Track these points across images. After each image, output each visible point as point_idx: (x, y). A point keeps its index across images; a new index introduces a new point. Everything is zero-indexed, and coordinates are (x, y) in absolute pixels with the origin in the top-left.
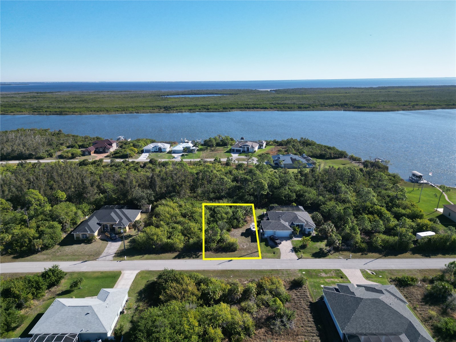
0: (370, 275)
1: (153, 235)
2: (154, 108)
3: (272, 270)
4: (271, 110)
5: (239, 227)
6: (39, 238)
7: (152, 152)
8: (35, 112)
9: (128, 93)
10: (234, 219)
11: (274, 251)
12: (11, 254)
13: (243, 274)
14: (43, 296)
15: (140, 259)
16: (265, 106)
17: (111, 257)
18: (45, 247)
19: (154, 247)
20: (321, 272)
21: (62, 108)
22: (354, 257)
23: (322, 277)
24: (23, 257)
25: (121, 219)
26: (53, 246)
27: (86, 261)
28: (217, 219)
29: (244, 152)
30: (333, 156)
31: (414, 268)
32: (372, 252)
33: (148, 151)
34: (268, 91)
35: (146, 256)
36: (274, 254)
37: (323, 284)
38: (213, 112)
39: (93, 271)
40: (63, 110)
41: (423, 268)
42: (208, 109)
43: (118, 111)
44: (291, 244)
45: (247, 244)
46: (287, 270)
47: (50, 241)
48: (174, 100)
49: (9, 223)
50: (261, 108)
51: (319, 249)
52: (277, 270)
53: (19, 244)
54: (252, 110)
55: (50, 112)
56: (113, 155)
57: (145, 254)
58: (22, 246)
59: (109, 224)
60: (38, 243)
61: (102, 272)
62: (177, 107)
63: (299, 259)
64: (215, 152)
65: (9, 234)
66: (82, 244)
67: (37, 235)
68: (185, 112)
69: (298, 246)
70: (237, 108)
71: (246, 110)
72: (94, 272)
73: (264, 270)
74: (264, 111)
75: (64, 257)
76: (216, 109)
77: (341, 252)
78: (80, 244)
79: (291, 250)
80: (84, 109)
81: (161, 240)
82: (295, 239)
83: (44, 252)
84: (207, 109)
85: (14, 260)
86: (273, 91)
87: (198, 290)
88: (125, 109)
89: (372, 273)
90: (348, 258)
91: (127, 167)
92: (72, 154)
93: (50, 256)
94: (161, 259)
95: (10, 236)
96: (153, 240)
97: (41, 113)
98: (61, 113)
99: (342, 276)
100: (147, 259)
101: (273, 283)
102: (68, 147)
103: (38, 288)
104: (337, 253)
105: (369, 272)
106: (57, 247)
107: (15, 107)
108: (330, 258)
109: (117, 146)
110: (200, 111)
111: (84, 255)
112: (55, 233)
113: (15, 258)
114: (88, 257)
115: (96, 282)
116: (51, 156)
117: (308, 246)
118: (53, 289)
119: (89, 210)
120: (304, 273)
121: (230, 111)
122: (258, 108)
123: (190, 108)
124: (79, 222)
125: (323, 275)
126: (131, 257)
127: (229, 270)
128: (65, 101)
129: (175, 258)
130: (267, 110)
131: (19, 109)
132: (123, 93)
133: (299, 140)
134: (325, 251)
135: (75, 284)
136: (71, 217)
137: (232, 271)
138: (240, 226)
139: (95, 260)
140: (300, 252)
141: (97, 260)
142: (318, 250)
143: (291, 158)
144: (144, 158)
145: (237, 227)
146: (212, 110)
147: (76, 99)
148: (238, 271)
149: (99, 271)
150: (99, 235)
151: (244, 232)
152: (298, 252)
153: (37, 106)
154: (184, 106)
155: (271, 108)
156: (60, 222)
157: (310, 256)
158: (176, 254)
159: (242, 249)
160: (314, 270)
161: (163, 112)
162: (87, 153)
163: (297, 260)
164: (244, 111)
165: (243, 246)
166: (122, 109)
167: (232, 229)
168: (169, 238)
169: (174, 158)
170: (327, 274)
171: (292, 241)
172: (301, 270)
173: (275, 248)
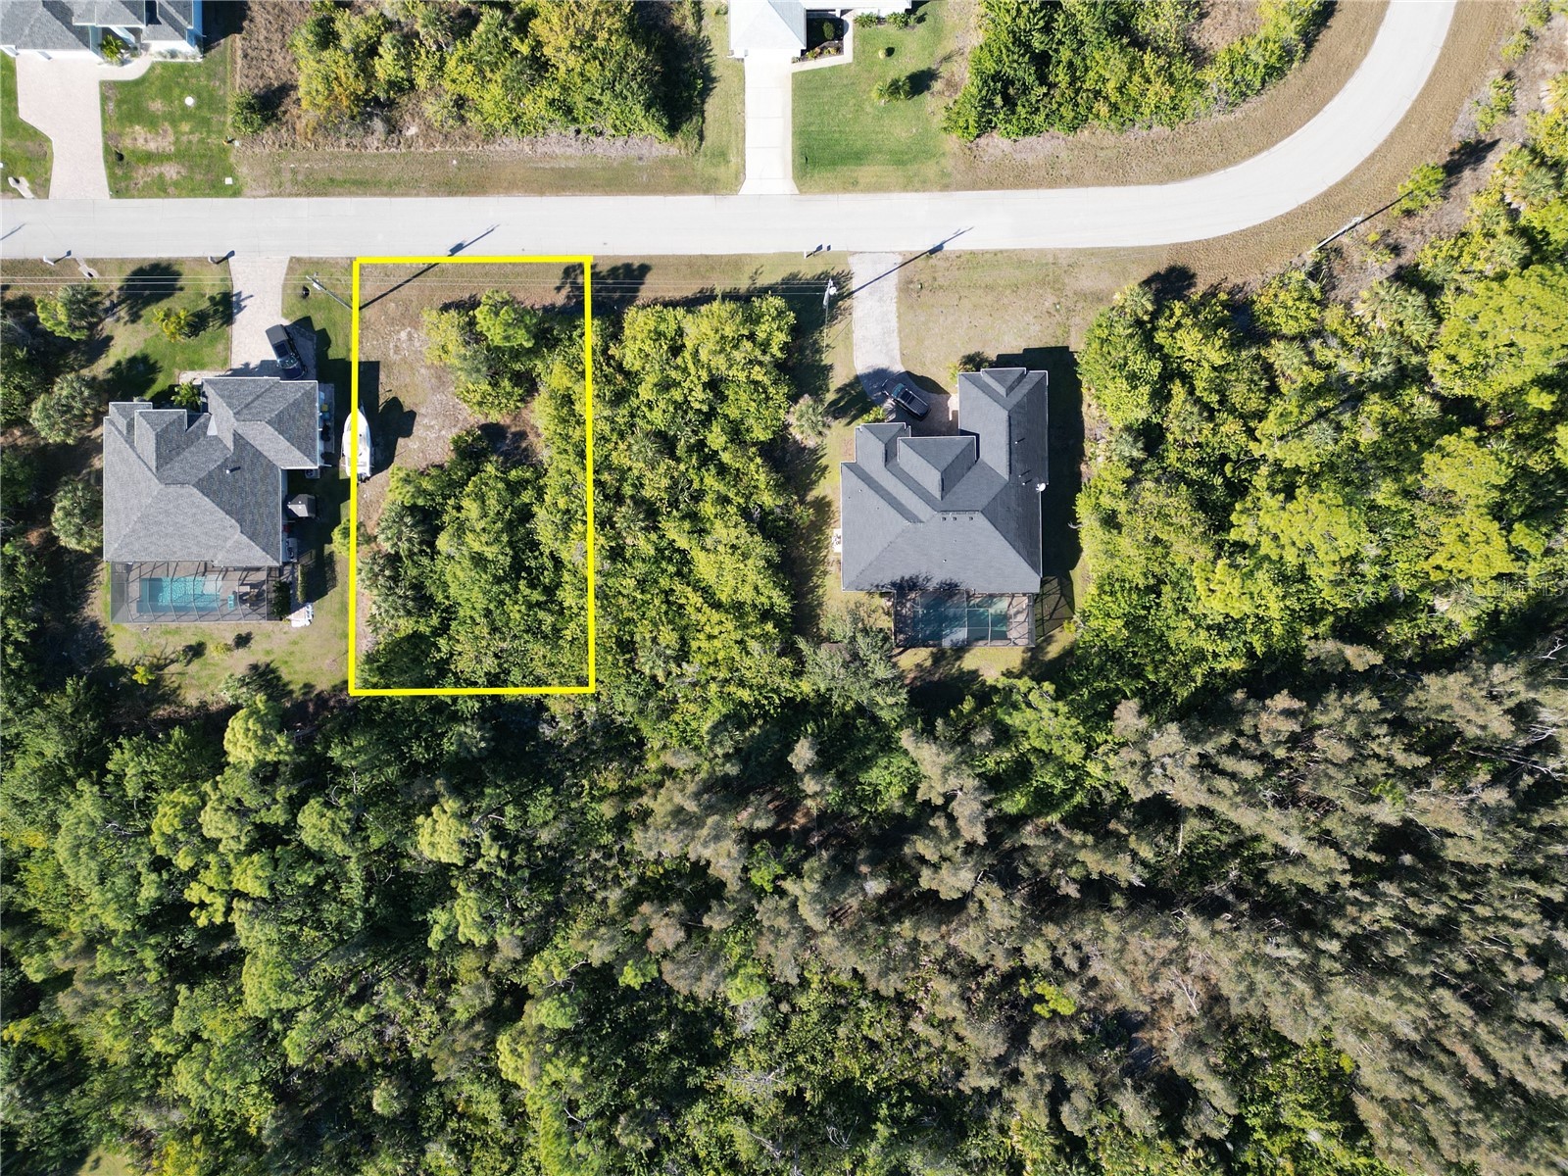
0: (26, 172)
3: (326, 195)
11: (304, 303)
13: (418, 175)
20: (176, 184)
23: (178, 155)
27: (933, 251)
36: (306, 289)
37: (186, 114)
39: (886, 195)
44: (235, 343)
46: (280, 192)
51: (140, 317)
52: (309, 195)
61: (852, 186)
63: (226, 258)
69: (214, 325)
72: (878, 187)
73: (351, 194)
79: (241, 309)
89: (17, 181)
99: (116, 159)
105: (24, 186)
108: (122, 262)
114: (941, 281)
120: (229, 181)
126: (794, 276)
127: (463, 194)
129: (644, 269)
134: (122, 313)
137: (450, 187)
140: (212, 299)
141: (900, 260)
148: (435, 190)
149: (869, 197)
151: (401, 441)
152: (218, 298)
157: (184, 269)
159: (414, 324)
160: (193, 193)
163: (232, 254)
165: (410, 337)
170: (161, 176)
171: (226, 361)
172: (236, 192)
173: (299, 315)
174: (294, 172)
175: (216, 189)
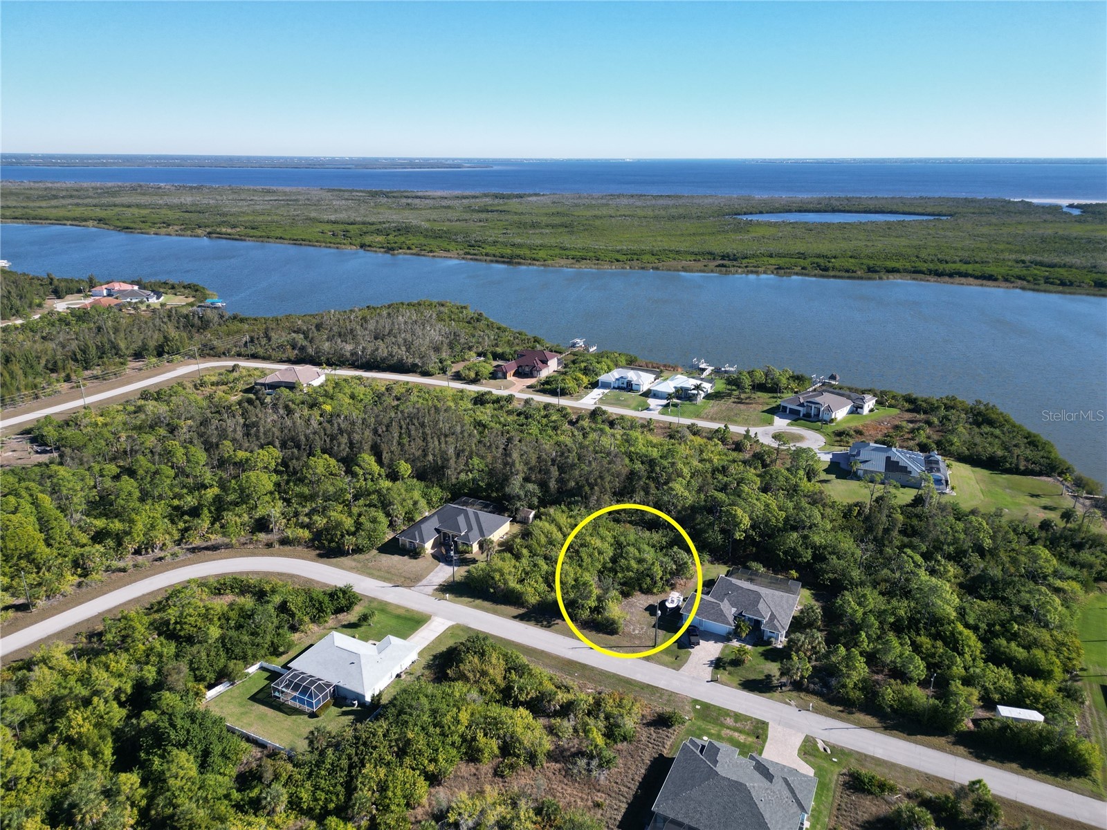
0: (818, 750)
1: (495, 571)
2: (699, 257)
3: (648, 684)
4: (1004, 284)
5: (652, 593)
6: (354, 534)
7: (614, 388)
8: (469, 254)
9: (671, 202)
10: (648, 576)
11: (679, 655)
12: (317, 548)
14: (326, 621)
15: (467, 605)
16: (991, 269)
17: (430, 590)
18: (358, 550)
19: (492, 590)
20: (730, 716)
21: (520, 246)
22: (817, 711)
23: (723, 725)
24: (328, 557)
25: (470, 528)
26: (369, 549)
27: (397, 586)
28: (618, 569)
29: (807, 417)
30: (1022, 468)
31: (921, 769)
32: (868, 714)
33: (606, 385)
34: (1056, 209)
35: (478, 602)
36: (676, 659)
37: (710, 735)
38: (834, 277)
40: (518, 251)
41: (940, 775)
42: (826, 269)
43: (618, 261)
44: (719, 651)
45: (642, 629)
46: (672, 694)
47: (366, 542)
48: (761, 232)
49: (330, 500)
50: (977, 277)
51: (764, 676)
52: (658, 688)
53: (329, 537)
54: (947, 279)
55: (494, 256)
56: (543, 384)
57: (479, 598)
58: (331, 541)
59: (451, 533)
60: (350, 542)
61: (407, 610)
62: (754, 256)
63: (712, 681)
64: (742, 406)
65: (325, 516)
66: (406, 557)
67: (353, 529)
68: (765, 273)
69: (729, 658)
70: (906, 271)
71: (928, 278)
72: (398, 607)
74: (982, 285)
75: (374, 572)
76: (847, 271)
77: (802, 695)
78: (403, 555)
79: (712, 661)
80: (557, 251)
81: (506, 583)
82: (735, 644)
83: (356, 556)
84: (823, 267)
85: (317, 558)
86: (1078, 207)
87: (505, 678)
88: (635, 257)
89: (825, 749)
90: (803, 708)
91: (544, 421)
92: (477, 374)
93: (359, 565)
94: (495, 612)
95: (325, 521)
96: (493, 578)
97: (478, 257)
98: (510, 260)
99: (760, 735)
100: (476, 607)
101: (620, 706)
102: (479, 355)
103: (321, 610)
104: (795, 694)
105: (820, 745)
106: (375, 552)
107: (441, 237)
108: (771, 698)
109: (559, 364)
110: (804, 271)
111: (401, 576)
112: (374, 530)
113: (320, 556)
114: (403, 580)
115: (393, 622)
116: (443, 370)
117: (747, 664)
118: (340, 616)
119: (441, 499)
120: (698, 707)
121: (880, 278)
122: (966, 275)
123: (781, 262)
124: (418, 518)
125: (729, 721)
126: (456, 597)
128: (534, 225)
129: (515, 617)
130: (990, 283)
131: (445, 245)
132: (661, 202)
133: (970, 402)
134: (774, 682)
135: (364, 618)
136: (406, 509)
137: (584, 667)
138: (655, 591)
139: (409, 587)
140: (725, 669)
141: (412, 588)
142: (761, 677)
143: (888, 458)
144: (590, 400)
145: (648, 592)
146: (832, 273)
147: (557, 220)
148: (592, 669)
149: (406, 606)
150: (433, 547)
151: (654, 604)
152: (721, 669)
153: (478, 239)
154: (771, 256)
155: (1006, 280)
156: (388, 515)
157: (735, 684)
158: (521, 611)
159: (629, 635)
160: (720, 709)
161: (712, 271)
162: (500, 375)
163: (708, 681)
164: (921, 280)
165: (634, 630)
166: (629, 257)
167: (639, 593)
168: (521, 581)
169: (647, 409)
170: (736, 722)
171: (726, 647)
172: (696, 701)
173: (684, 650)
174: (660, 698)
175: (707, 707)
